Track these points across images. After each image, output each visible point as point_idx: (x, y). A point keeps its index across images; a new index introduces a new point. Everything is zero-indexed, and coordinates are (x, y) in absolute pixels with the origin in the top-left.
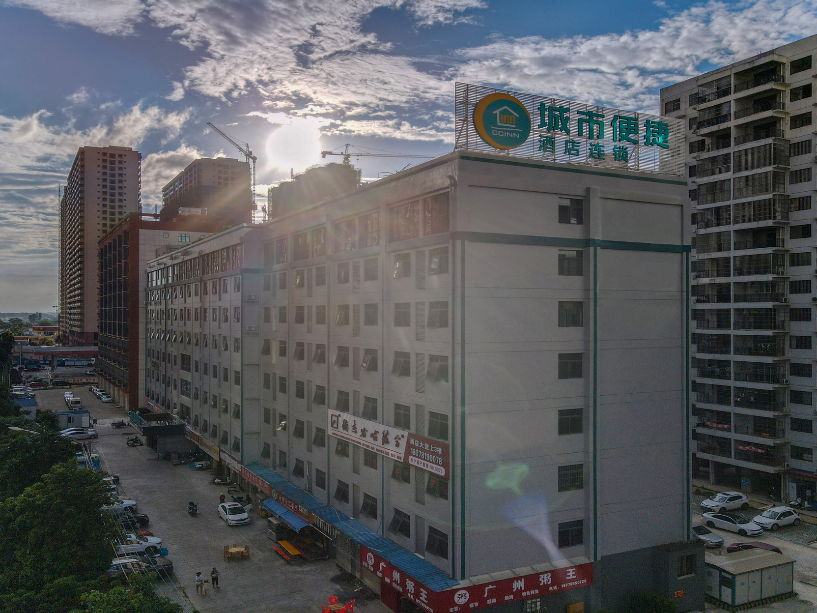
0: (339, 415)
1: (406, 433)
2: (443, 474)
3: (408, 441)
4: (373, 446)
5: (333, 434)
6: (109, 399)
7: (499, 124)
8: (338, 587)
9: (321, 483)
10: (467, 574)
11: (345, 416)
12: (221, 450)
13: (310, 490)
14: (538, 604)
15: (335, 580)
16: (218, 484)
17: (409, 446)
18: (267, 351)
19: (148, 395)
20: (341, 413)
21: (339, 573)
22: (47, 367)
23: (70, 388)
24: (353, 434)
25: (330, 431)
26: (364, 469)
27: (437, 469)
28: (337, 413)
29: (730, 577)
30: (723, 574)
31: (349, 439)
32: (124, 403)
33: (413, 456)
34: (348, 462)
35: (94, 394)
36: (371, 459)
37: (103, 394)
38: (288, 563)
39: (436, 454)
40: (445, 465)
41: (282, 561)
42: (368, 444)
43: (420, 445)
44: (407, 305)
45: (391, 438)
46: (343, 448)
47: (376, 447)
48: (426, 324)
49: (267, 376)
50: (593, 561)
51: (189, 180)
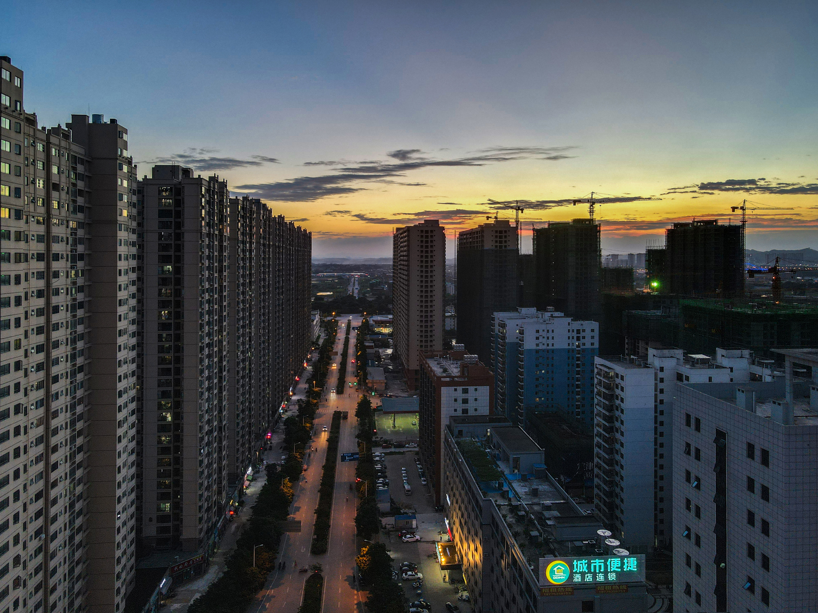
7: (556, 574)
51: (476, 240)
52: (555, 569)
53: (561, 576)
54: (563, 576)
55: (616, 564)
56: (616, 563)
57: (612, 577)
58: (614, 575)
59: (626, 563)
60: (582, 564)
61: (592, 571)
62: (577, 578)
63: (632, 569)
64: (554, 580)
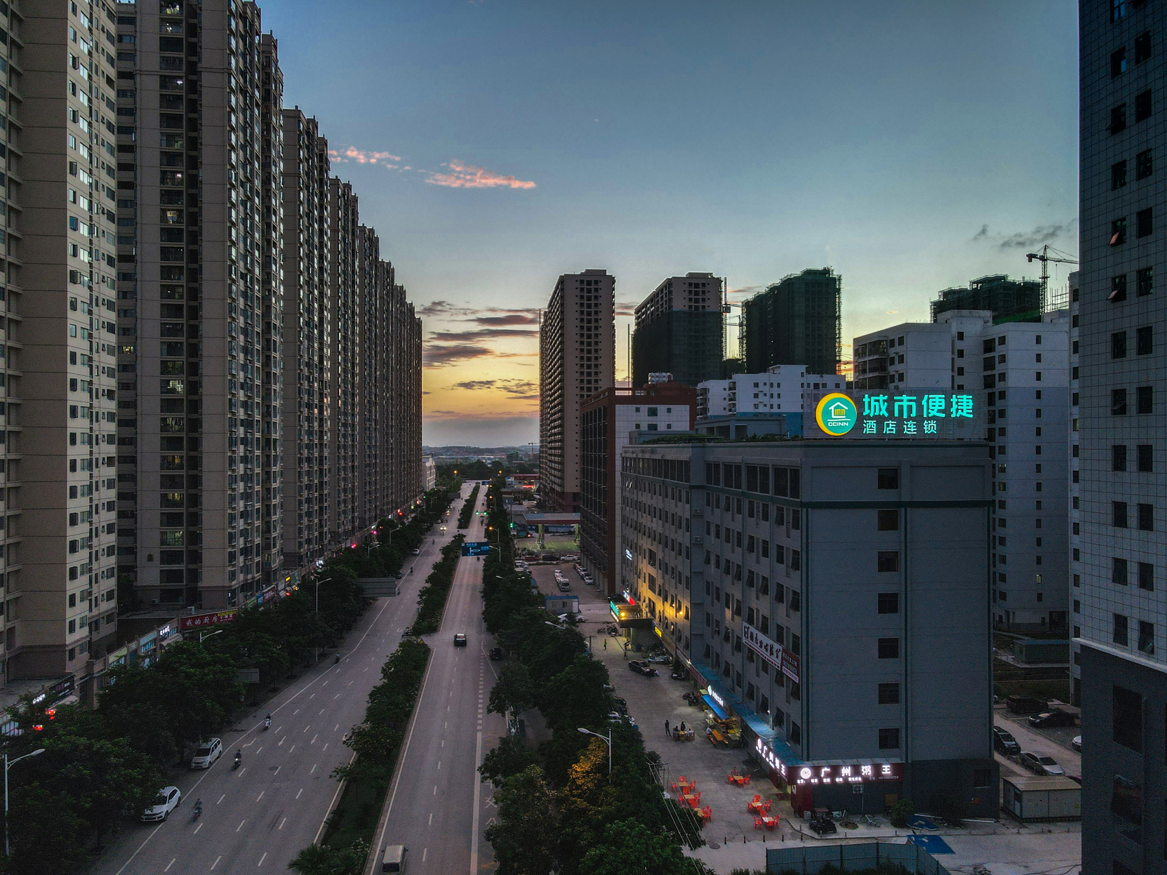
1: (781, 648)
2: (797, 681)
3: (782, 654)
5: (746, 642)
6: (591, 581)
7: (833, 417)
8: (745, 767)
9: (739, 684)
10: (810, 757)
11: (752, 629)
12: (677, 648)
13: (733, 690)
14: (861, 789)
15: (745, 762)
17: (783, 659)
18: (708, 561)
19: (623, 582)
20: (749, 626)
21: (748, 758)
22: (535, 534)
23: (557, 564)
24: (755, 644)
25: (744, 640)
26: (762, 674)
27: (795, 678)
28: (747, 625)
30: (1016, 790)
31: (754, 648)
32: (604, 587)
33: (784, 666)
34: (754, 665)
35: (578, 572)
36: (765, 666)
37: (587, 575)
38: (715, 746)
39: (794, 666)
40: (799, 675)
41: (711, 745)
42: (764, 654)
43: (787, 658)
44: (782, 548)
45: (774, 651)
46: (751, 655)
47: (767, 657)
48: (791, 566)
49: (708, 583)
50: (903, 761)
51: (660, 303)
52: (832, 408)
53: (841, 422)
54: (846, 422)
55: (937, 404)
56: (937, 402)
57: (930, 428)
58: (933, 423)
59: (954, 404)
60: (878, 401)
61: (896, 414)
62: (870, 428)
63: (964, 414)
64: (830, 428)
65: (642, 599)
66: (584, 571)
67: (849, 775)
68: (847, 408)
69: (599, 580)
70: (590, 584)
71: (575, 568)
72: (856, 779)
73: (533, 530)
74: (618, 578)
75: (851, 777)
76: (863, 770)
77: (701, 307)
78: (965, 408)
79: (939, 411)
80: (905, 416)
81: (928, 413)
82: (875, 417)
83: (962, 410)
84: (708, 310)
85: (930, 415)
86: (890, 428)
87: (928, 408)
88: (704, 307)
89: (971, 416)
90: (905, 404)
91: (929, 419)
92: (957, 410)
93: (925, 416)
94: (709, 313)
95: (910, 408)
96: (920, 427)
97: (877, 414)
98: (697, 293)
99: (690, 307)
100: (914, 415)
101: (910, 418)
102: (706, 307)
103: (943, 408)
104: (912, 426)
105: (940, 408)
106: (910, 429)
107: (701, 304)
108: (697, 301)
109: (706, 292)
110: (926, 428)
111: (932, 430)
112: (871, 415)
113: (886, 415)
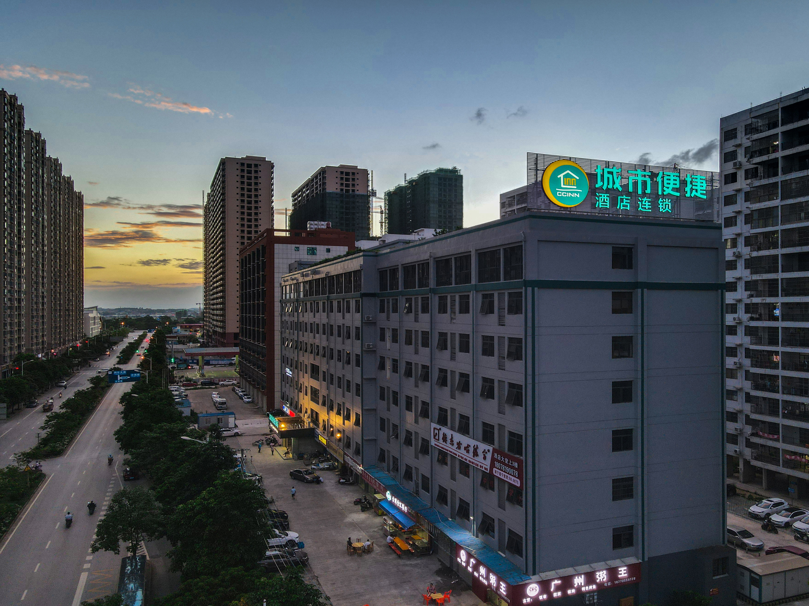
0: (440, 428)
1: (491, 449)
2: (519, 485)
3: (493, 455)
4: (467, 458)
5: (435, 444)
6: (250, 400)
7: (562, 186)
8: (439, 578)
9: (426, 488)
10: (537, 570)
11: (445, 430)
12: (345, 454)
13: (417, 493)
14: (596, 597)
15: (439, 573)
16: (343, 483)
17: (493, 460)
18: (382, 367)
19: (283, 398)
20: (441, 427)
21: (440, 567)
22: (195, 366)
23: (216, 388)
24: (450, 446)
25: (433, 442)
26: (459, 476)
27: (514, 481)
28: (438, 427)
29: (758, 577)
30: (752, 575)
31: (447, 450)
32: (262, 404)
33: (496, 468)
34: (447, 469)
35: (237, 394)
36: (465, 468)
37: (245, 395)
38: (399, 556)
39: (513, 467)
40: (520, 477)
42: (463, 456)
43: (501, 459)
44: (492, 338)
45: (480, 451)
46: (443, 457)
47: (468, 459)
48: (506, 357)
49: (382, 389)
50: (640, 561)
51: (315, 187)
52: (561, 176)
53: (572, 192)
54: (577, 193)
55: (672, 182)
57: (665, 206)
58: (668, 202)
59: (689, 183)
60: (612, 173)
62: (603, 201)
63: (698, 195)
65: (304, 410)
66: (242, 392)
67: (583, 584)
68: (578, 178)
69: (258, 398)
70: (248, 402)
71: (233, 390)
72: (591, 587)
73: (195, 363)
74: (277, 395)
75: (585, 586)
76: (597, 577)
77: (351, 191)
78: (699, 188)
79: (673, 189)
80: (640, 192)
81: (663, 191)
82: (608, 191)
83: (697, 191)
84: (357, 193)
85: (665, 193)
86: (624, 204)
87: (663, 186)
88: (353, 191)
89: (705, 197)
90: (640, 179)
91: (663, 196)
92: (692, 190)
93: (660, 193)
94: (358, 196)
95: (644, 183)
96: (654, 205)
97: (610, 186)
98: (347, 180)
99: (342, 190)
100: (648, 191)
101: (644, 194)
102: (356, 191)
103: (678, 186)
104: (647, 203)
105: (675, 186)
106: (645, 205)
107: (351, 188)
108: (347, 185)
109: (356, 179)
110: (661, 206)
111: (667, 209)
112: (605, 188)
113: (620, 189)
